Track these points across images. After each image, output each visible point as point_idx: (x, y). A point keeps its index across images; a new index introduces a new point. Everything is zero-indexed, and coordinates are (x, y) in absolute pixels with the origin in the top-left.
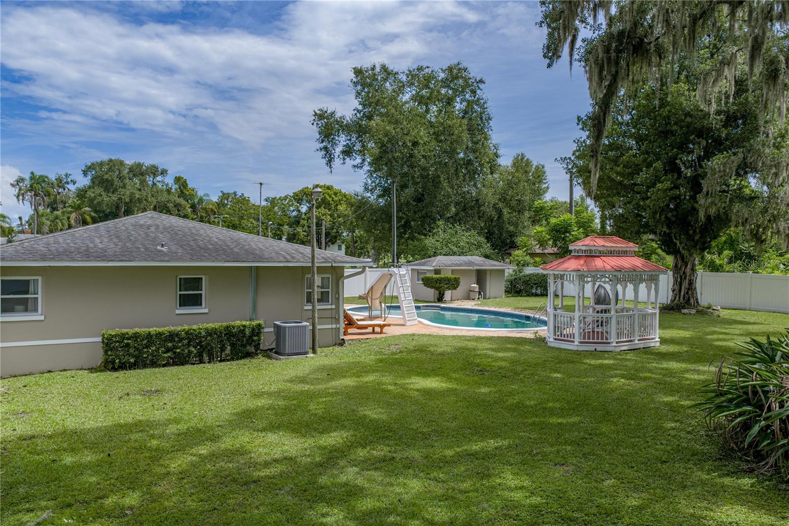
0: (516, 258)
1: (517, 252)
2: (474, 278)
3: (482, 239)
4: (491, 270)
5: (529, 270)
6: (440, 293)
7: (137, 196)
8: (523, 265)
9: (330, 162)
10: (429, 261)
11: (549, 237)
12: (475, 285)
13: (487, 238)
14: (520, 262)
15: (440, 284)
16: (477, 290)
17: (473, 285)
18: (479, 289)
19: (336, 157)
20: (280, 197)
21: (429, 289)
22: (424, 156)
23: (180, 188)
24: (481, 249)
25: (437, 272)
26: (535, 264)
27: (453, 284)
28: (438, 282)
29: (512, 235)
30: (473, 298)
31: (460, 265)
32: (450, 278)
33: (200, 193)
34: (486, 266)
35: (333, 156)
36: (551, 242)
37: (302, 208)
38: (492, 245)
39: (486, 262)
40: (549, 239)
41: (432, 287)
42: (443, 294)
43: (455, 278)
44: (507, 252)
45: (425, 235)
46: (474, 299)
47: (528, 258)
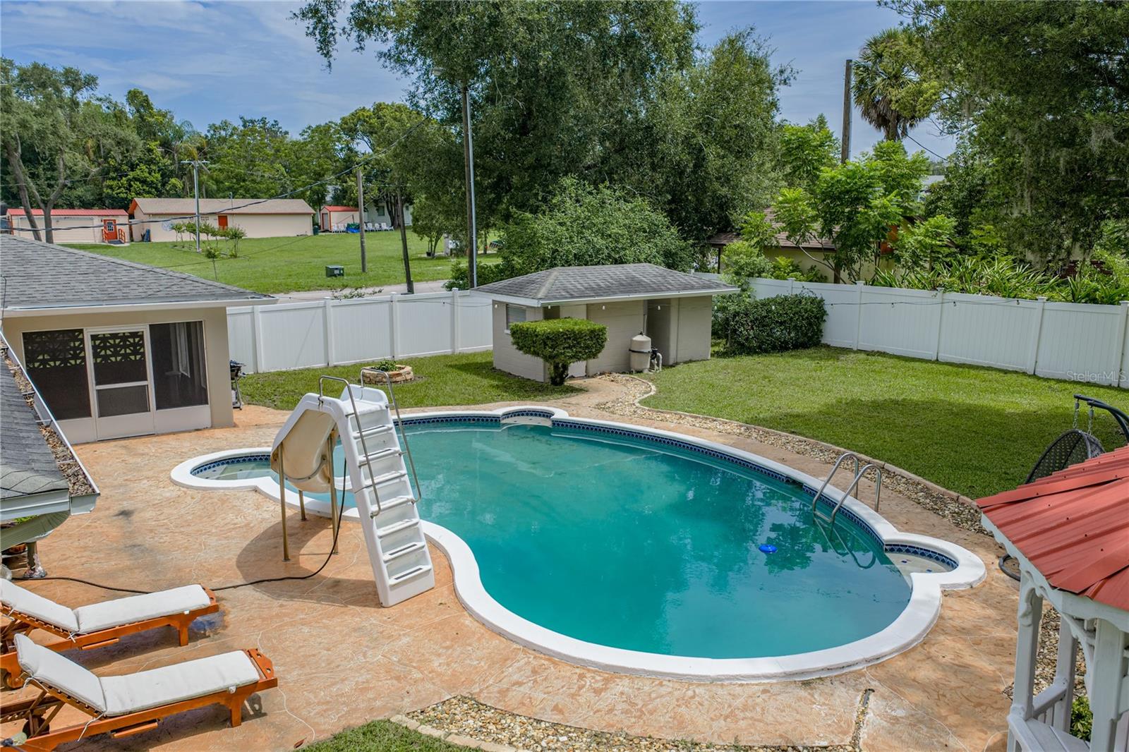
0: (735, 258)
1: (737, 244)
2: (640, 321)
3: (660, 218)
4: (680, 299)
5: (765, 289)
6: (556, 367)
7: (35, 127)
8: (751, 275)
9: (325, 44)
10: (533, 282)
11: (812, 213)
12: (644, 338)
13: (670, 213)
14: (741, 268)
15: (553, 347)
16: (648, 349)
17: (639, 338)
18: (653, 345)
19: (339, 31)
20: (318, 127)
21: (529, 356)
22: (523, 21)
23: (138, 111)
24: (657, 240)
25: (551, 313)
26: (777, 273)
27: (589, 344)
28: (549, 343)
29: (724, 205)
30: (639, 368)
31: (608, 290)
32: (580, 332)
33: (177, 121)
34: (669, 289)
35: (330, 31)
36: (817, 226)
37: (357, 144)
38: (681, 231)
39: (670, 279)
40: (814, 219)
41: (536, 354)
42: (565, 367)
43: (592, 332)
44: (712, 241)
45: (534, 211)
46: (639, 372)
47: (762, 261)
